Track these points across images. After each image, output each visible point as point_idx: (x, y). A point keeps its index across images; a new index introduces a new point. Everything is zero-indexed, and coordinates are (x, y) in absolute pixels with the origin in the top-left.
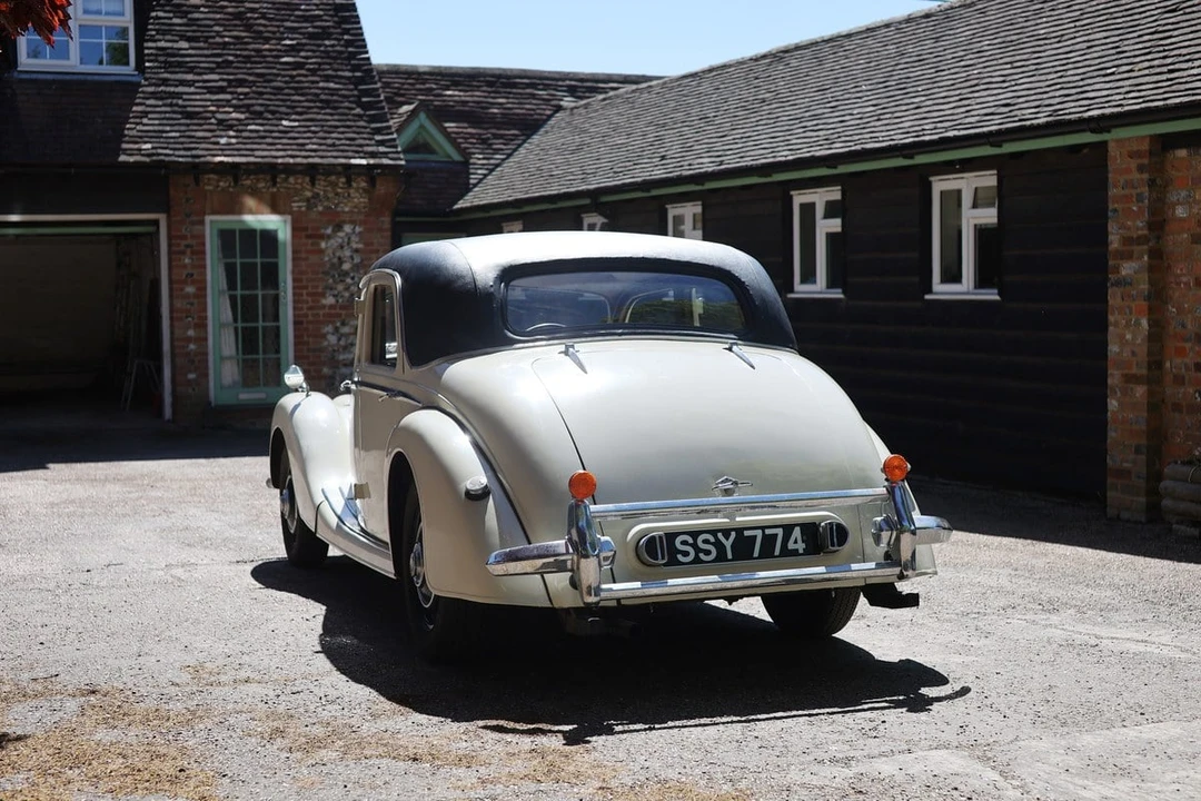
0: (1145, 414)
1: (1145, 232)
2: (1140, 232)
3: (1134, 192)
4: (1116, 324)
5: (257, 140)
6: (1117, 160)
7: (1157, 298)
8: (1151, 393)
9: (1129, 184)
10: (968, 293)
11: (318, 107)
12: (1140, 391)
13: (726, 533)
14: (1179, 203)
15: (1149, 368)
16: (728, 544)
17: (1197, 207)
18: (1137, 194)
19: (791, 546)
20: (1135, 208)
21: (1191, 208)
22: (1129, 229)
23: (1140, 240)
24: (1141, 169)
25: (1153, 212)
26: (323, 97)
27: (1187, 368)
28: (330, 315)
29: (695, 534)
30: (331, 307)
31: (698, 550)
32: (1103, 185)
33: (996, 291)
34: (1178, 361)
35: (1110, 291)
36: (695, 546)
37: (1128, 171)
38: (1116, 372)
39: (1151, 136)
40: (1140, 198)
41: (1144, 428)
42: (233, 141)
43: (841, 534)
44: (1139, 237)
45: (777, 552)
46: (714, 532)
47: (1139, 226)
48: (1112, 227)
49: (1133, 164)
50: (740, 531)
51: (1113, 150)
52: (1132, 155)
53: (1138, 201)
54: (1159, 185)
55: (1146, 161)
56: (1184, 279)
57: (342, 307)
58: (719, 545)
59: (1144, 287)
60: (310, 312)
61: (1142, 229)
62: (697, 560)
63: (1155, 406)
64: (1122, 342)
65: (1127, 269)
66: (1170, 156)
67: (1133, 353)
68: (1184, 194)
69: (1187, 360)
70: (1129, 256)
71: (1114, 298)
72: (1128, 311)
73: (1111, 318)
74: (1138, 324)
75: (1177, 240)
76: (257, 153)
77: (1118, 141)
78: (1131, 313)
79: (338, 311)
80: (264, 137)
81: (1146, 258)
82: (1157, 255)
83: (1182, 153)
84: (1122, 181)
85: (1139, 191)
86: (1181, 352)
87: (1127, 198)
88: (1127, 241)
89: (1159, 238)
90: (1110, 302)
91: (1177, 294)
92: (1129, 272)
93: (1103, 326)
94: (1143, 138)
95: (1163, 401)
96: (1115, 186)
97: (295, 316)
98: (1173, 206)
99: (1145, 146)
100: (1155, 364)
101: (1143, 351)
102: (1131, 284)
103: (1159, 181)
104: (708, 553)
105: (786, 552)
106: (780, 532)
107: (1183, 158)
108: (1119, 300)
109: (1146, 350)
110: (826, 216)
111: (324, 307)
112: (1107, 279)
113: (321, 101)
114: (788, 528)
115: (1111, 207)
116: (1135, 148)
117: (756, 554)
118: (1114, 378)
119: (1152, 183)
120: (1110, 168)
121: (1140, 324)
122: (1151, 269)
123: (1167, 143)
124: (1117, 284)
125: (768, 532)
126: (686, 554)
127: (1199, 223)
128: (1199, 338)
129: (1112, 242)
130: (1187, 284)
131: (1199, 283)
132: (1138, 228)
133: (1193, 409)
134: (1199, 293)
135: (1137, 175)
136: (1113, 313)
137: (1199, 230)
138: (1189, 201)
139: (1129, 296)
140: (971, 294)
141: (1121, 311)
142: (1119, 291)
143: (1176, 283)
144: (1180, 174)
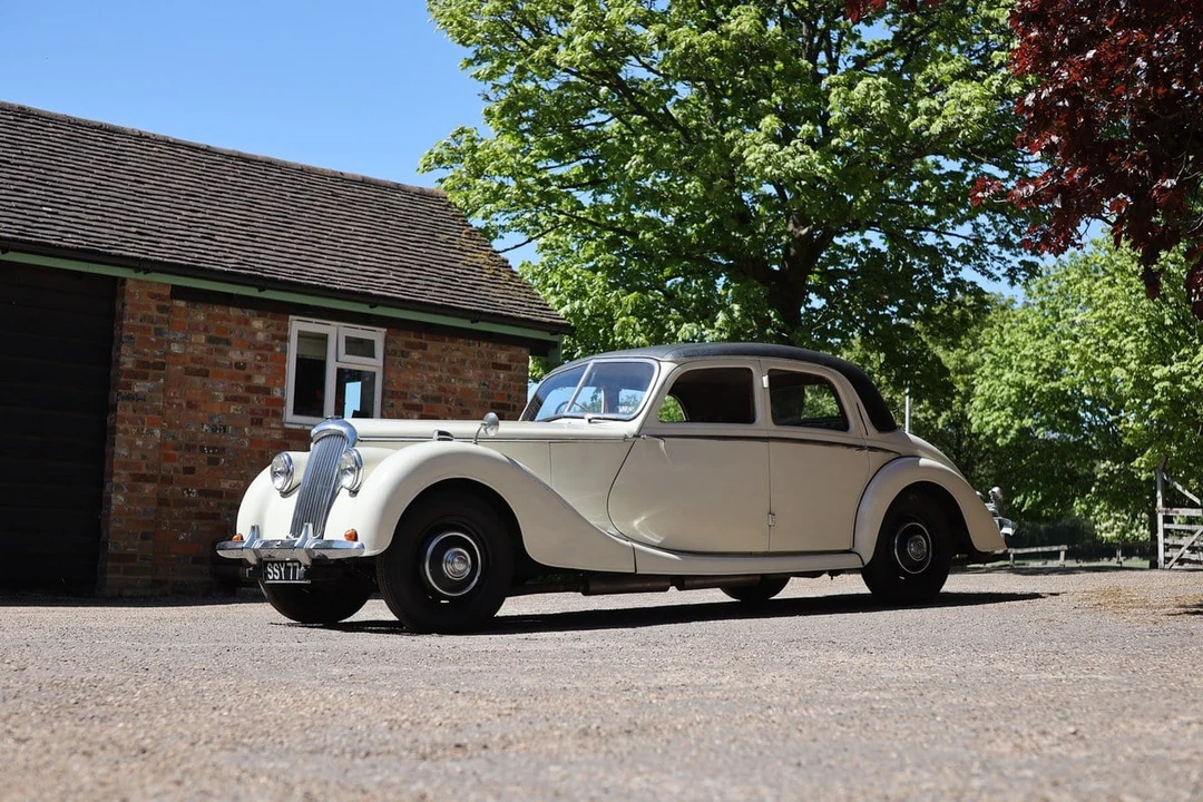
0: (155, 507)
1: (161, 360)
2: (156, 360)
3: (153, 326)
4: (124, 432)
6: (135, 296)
9: (147, 319)
12: (149, 488)
14: (175, 341)
17: (192, 347)
18: (156, 329)
20: (154, 339)
21: (186, 347)
22: (145, 354)
23: (157, 366)
24: (162, 309)
27: (175, 471)
34: (167, 465)
35: (118, 403)
37: (149, 308)
38: (120, 472)
39: (173, 286)
40: (158, 332)
41: (153, 518)
44: (155, 363)
47: (159, 354)
48: (126, 351)
49: (153, 303)
51: (130, 286)
52: (153, 296)
53: (156, 334)
55: (167, 304)
56: (177, 401)
59: (160, 404)
61: (158, 357)
64: (131, 445)
65: (139, 387)
67: (144, 457)
68: (180, 335)
69: (176, 464)
70: (145, 377)
71: (123, 409)
72: (139, 422)
73: (119, 426)
74: (150, 432)
75: (172, 370)
77: (138, 280)
78: (143, 424)
81: (162, 381)
83: (182, 302)
84: (138, 315)
85: (157, 326)
86: (172, 458)
87: (146, 330)
88: (143, 364)
90: (117, 413)
91: (168, 412)
92: (142, 389)
94: (166, 285)
96: (131, 317)
98: (170, 342)
99: (167, 292)
101: (153, 455)
102: (143, 400)
107: (181, 308)
108: (127, 411)
109: (157, 455)
115: (125, 333)
116: (155, 291)
118: (121, 476)
120: (127, 301)
121: (153, 433)
123: (178, 292)
124: (129, 398)
127: (194, 360)
128: (189, 448)
129: (125, 363)
130: (179, 405)
131: (191, 405)
132: (156, 356)
133: (181, 503)
134: (192, 413)
135: (157, 313)
136: (122, 422)
137: (192, 365)
138: (184, 342)
139: (143, 410)
141: (131, 421)
142: (130, 405)
143: (169, 403)
144: (177, 319)
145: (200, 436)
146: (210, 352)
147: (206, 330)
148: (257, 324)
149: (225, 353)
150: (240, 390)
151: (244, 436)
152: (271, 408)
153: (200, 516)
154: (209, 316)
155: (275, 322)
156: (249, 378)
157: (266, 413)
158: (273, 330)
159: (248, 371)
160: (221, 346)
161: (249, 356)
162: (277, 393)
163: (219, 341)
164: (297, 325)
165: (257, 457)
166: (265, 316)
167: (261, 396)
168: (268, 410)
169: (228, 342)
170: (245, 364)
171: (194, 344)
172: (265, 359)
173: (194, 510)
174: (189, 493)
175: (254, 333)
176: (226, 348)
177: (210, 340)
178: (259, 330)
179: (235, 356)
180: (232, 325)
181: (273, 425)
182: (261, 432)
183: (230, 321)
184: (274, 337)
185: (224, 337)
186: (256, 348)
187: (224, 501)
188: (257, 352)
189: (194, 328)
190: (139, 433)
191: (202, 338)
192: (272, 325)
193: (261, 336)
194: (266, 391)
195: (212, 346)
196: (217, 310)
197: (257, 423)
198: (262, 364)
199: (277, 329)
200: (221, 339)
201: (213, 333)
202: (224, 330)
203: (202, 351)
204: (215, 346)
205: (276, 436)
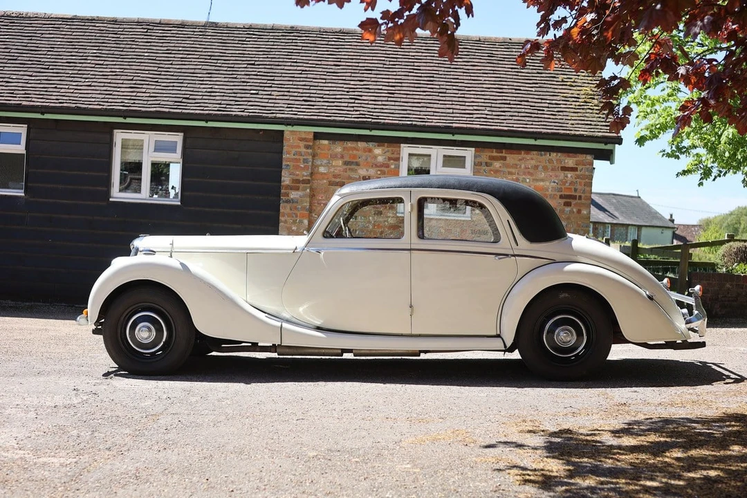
1: (308, 178)
2: (305, 178)
3: (302, 158)
4: (286, 222)
6: (290, 140)
9: (298, 153)
10: (145, 199)
14: (321, 165)
17: (333, 168)
18: (304, 159)
20: (302, 166)
21: (329, 168)
22: (297, 175)
23: (305, 182)
24: (307, 147)
32: (280, 152)
35: (282, 205)
37: (299, 147)
39: (314, 132)
40: (305, 161)
44: (303, 180)
48: (285, 173)
49: (302, 144)
51: (286, 135)
52: (302, 140)
53: (304, 163)
55: (310, 143)
56: (324, 202)
59: (307, 205)
61: (306, 176)
65: (294, 195)
66: (318, 142)
68: (325, 161)
70: (297, 189)
71: (285, 209)
72: (294, 216)
73: (282, 218)
74: (301, 222)
75: (320, 183)
77: (292, 131)
78: (297, 216)
81: (308, 190)
82: (312, 189)
83: (326, 142)
84: (293, 152)
85: (305, 157)
87: (297, 160)
88: (296, 181)
90: (282, 211)
92: (296, 196)
93: (277, 222)
94: (309, 133)
96: (288, 153)
98: (319, 166)
99: (310, 136)
102: (297, 202)
107: (325, 145)
108: (288, 209)
112: (280, 199)
115: (284, 163)
116: (302, 136)
120: (285, 144)
121: (303, 222)
122: (310, 196)
123: (317, 136)
124: (288, 201)
127: (335, 176)
129: (284, 181)
132: (303, 176)
135: (305, 150)
136: (283, 216)
137: (333, 179)
138: (328, 165)
139: (296, 208)
140: (148, 200)
141: (289, 215)
142: (288, 206)
143: (318, 204)
144: (323, 152)
146: (345, 171)
147: (342, 157)
148: (378, 151)
149: (355, 171)
151: (369, 222)
154: (344, 149)
155: (390, 149)
158: (388, 154)
160: (352, 167)
161: (372, 172)
163: (351, 164)
164: (406, 150)
166: (383, 146)
169: (357, 164)
170: (369, 177)
171: (334, 166)
172: (383, 173)
175: (375, 157)
176: (356, 167)
177: (346, 163)
178: (379, 155)
179: (363, 172)
180: (359, 153)
181: (389, 215)
183: (358, 150)
184: (390, 159)
185: (355, 161)
186: (377, 166)
188: (379, 169)
189: (334, 156)
190: (294, 222)
191: (340, 162)
192: (388, 151)
193: (380, 159)
195: (345, 167)
196: (350, 144)
197: (378, 213)
198: (382, 176)
199: (393, 154)
200: (353, 162)
201: (347, 159)
202: (355, 156)
203: (340, 171)
204: (349, 167)
205: (392, 222)
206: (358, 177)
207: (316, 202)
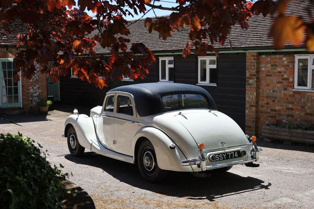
0: (255, 114)
1: (256, 73)
3: (253, 64)
4: (248, 93)
5: (12, 39)
6: (248, 57)
7: (258, 88)
8: (256, 109)
9: (252, 62)
10: (208, 84)
11: (27, 30)
12: (254, 109)
13: (224, 154)
14: (263, 67)
15: (256, 104)
16: (225, 156)
17: (267, 68)
18: (254, 65)
19: (235, 156)
20: (253, 68)
21: (266, 68)
22: (251, 72)
23: (254, 75)
24: (254, 59)
25: (257, 69)
26: (28, 27)
27: (264, 104)
28: (31, 84)
29: (219, 154)
30: (31, 82)
31: (220, 158)
32: (245, 62)
33: (216, 84)
34: (262, 102)
35: (246, 86)
36: (219, 157)
37: (251, 59)
38: (248, 104)
39: (257, 52)
41: (255, 117)
42: (6, 39)
43: (244, 153)
45: (233, 157)
46: (222, 154)
47: (254, 72)
48: (247, 72)
49: (253, 58)
50: (226, 153)
51: (247, 55)
52: (252, 56)
54: (258, 63)
55: (256, 58)
56: (264, 84)
57: (34, 82)
58: (223, 156)
59: (255, 86)
60: (26, 84)
61: (255, 73)
62: (220, 160)
63: (257, 112)
64: (249, 97)
65: (251, 81)
66: (261, 56)
67: (252, 100)
68: (264, 65)
69: (264, 102)
70: (251, 78)
71: (247, 87)
73: (247, 92)
74: (253, 94)
75: (262, 75)
76: (13, 42)
77: (249, 53)
78: (252, 91)
79: (33, 83)
80: (14, 38)
81: (255, 79)
82: (258, 78)
83: (264, 56)
84: (250, 62)
85: (254, 64)
86: (263, 100)
87: (251, 65)
88: (251, 75)
89: (258, 75)
90: (246, 88)
91: (262, 87)
93: (245, 94)
94: (255, 52)
95: (258, 111)
96: (248, 63)
97: (22, 84)
98: (261, 68)
99: (256, 54)
100: (257, 103)
101: (255, 100)
102: (252, 85)
103: (258, 62)
104: (221, 158)
105: (235, 157)
106: (233, 153)
107: (264, 57)
108: (249, 88)
109: (255, 99)
110: (169, 64)
111: (30, 82)
112: (245, 83)
113: (27, 28)
114: (235, 152)
115: (247, 67)
116: (253, 54)
117: (230, 158)
118: (247, 105)
119: (257, 63)
120: (247, 58)
121: (254, 94)
122: (257, 82)
123: (260, 54)
124: (248, 84)
125: (231, 153)
126: (218, 159)
127: (268, 72)
128: (267, 97)
129: (247, 75)
130: (264, 85)
131: (268, 85)
133: (266, 113)
134: (268, 87)
135: (254, 61)
136: (247, 91)
137: (267, 73)
138: (265, 67)
139: (251, 87)
140: (209, 84)
141: (249, 91)
142: (249, 86)
143: (262, 85)
144: (263, 61)
145: (270, 94)
146: (272, 69)
147: (270, 63)
148: (284, 59)
149: (275, 69)
150: (280, 79)
151: (282, 93)
152: (289, 85)
153: (271, 117)
154: (271, 59)
155: (289, 57)
156: (282, 76)
157: (288, 86)
158: (289, 60)
159: (282, 74)
160: (275, 67)
161: (282, 69)
162: (291, 80)
163: (274, 66)
164: (297, 57)
165: (286, 99)
166: (287, 56)
167: (286, 81)
168: (288, 85)
169: (276, 66)
170: (281, 72)
172: (287, 69)
173: (269, 115)
174: (268, 110)
175: (284, 62)
176: (276, 67)
177: (272, 66)
178: (285, 61)
179: (279, 69)
180: (277, 60)
181: (290, 90)
182: (286, 92)
183: (276, 59)
184: (289, 62)
185: (275, 64)
186: (284, 66)
187: (277, 113)
188: (285, 67)
189: (267, 63)
190: (251, 94)
191: (270, 65)
192: (288, 59)
193: (285, 62)
194: (287, 79)
195: (272, 67)
196: (273, 56)
197: (285, 89)
198: (286, 71)
199: (291, 60)
200: (274, 65)
201: (272, 64)
202: (275, 62)
203: (270, 69)
204: (273, 67)
205: (291, 93)
206: (276, 72)
207: (261, 84)
